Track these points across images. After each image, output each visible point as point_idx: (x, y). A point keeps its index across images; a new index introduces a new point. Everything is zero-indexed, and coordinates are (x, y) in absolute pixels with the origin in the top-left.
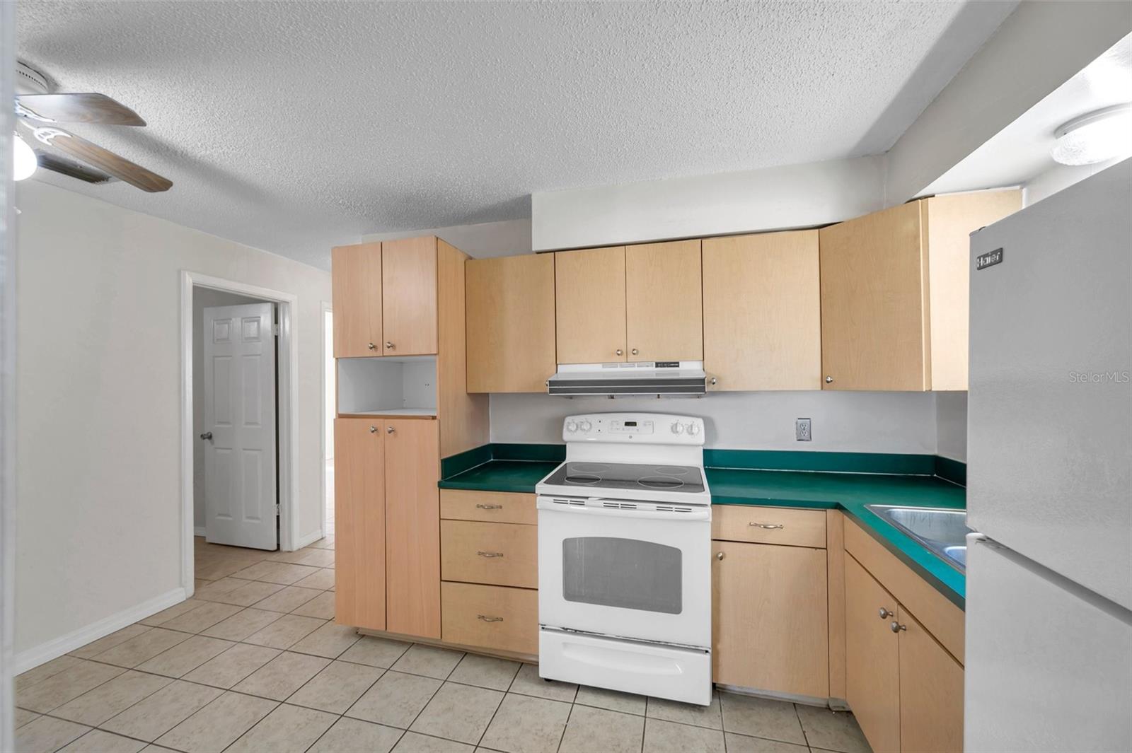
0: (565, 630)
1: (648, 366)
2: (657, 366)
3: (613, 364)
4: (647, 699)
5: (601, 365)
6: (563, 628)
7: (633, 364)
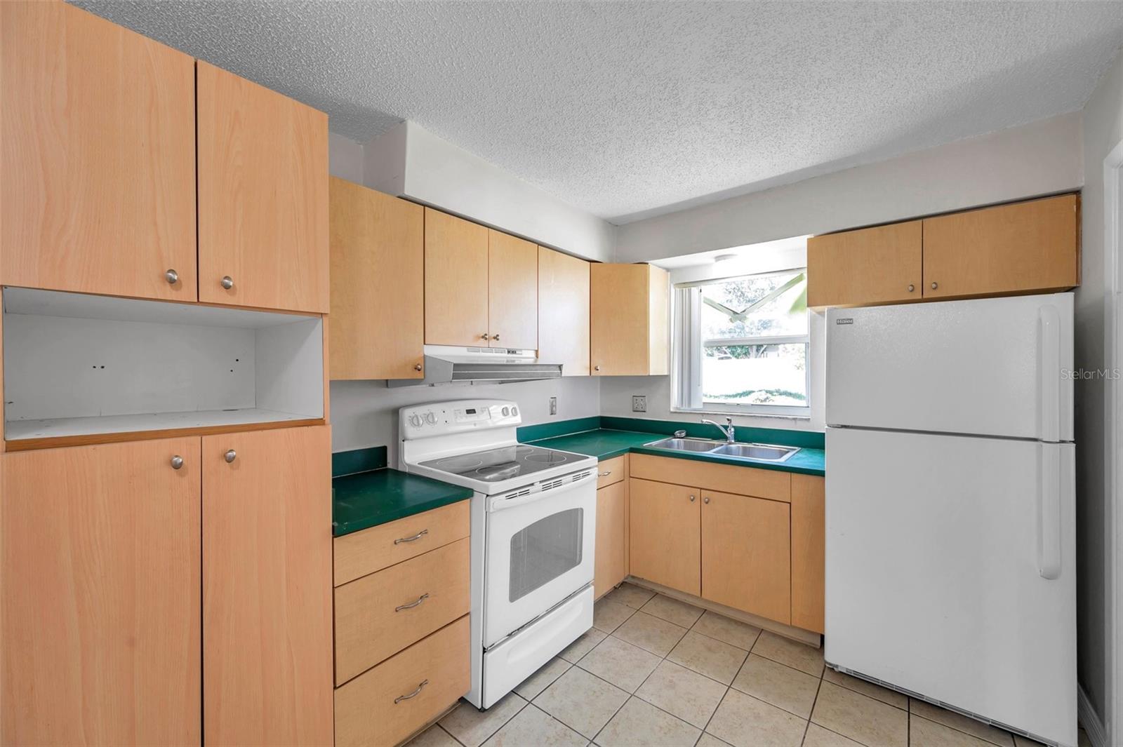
0: (510, 635)
1: (502, 353)
2: (509, 352)
3: (476, 349)
4: (558, 656)
5: (466, 348)
6: (508, 635)
7: (490, 349)
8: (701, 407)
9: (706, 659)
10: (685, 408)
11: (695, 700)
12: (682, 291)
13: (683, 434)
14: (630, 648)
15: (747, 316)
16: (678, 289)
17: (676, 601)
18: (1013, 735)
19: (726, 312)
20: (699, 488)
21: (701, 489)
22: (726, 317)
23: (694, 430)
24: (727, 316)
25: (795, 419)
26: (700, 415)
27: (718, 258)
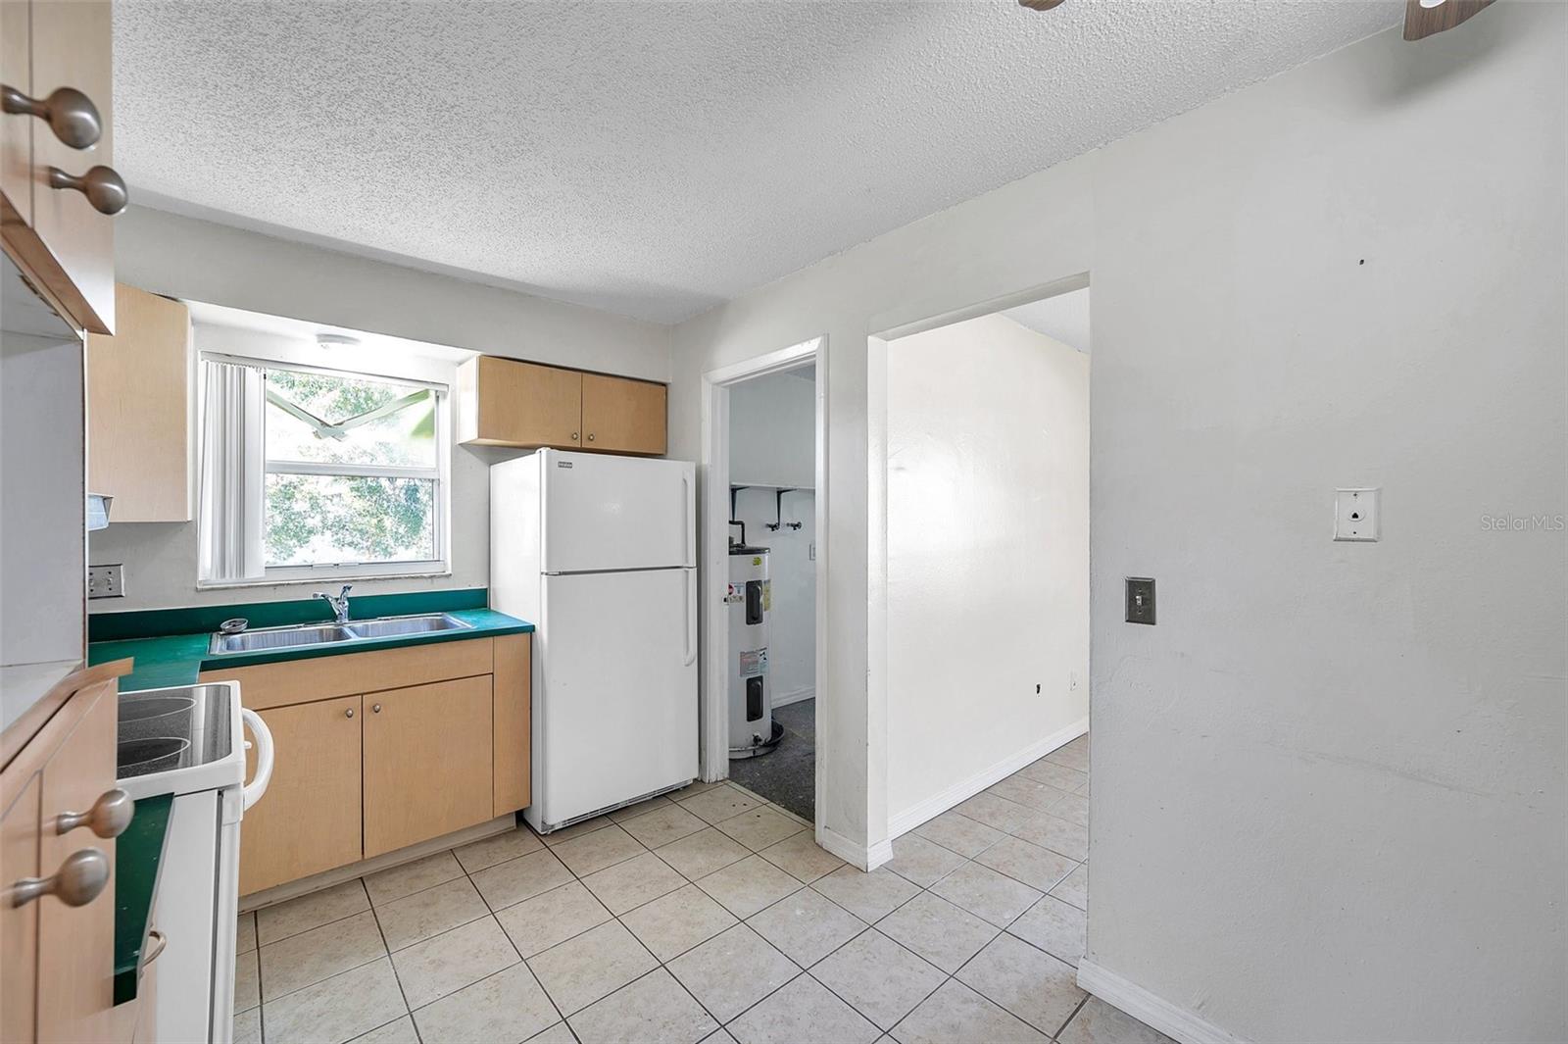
8: (263, 575)
9: (436, 914)
10: (231, 579)
11: (480, 950)
12: (225, 369)
13: (244, 626)
14: (324, 986)
15: (346, 432)
16: (213, 365)
17: (301, 899)
18: (664, 795)
19: (307, 420)
20: (358, 695)
21: (362, 694)
22: (307, 429)
23: (261, 616)
24: (310, 426)
25: (431, 577)
26: (271, 588)
27: (325, 338)
